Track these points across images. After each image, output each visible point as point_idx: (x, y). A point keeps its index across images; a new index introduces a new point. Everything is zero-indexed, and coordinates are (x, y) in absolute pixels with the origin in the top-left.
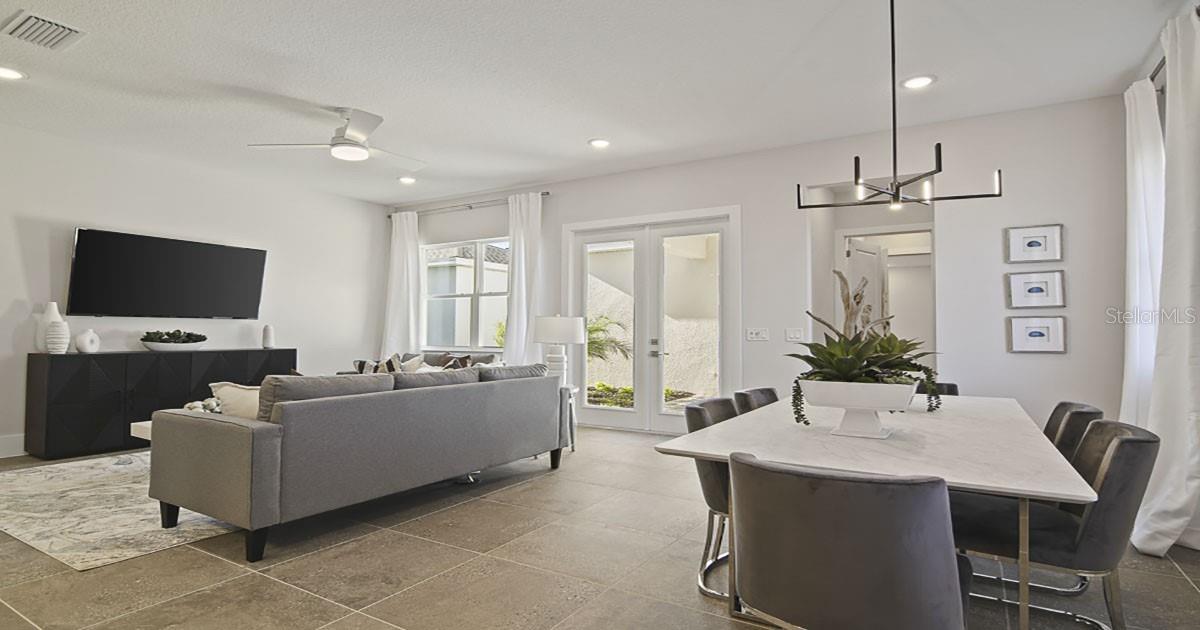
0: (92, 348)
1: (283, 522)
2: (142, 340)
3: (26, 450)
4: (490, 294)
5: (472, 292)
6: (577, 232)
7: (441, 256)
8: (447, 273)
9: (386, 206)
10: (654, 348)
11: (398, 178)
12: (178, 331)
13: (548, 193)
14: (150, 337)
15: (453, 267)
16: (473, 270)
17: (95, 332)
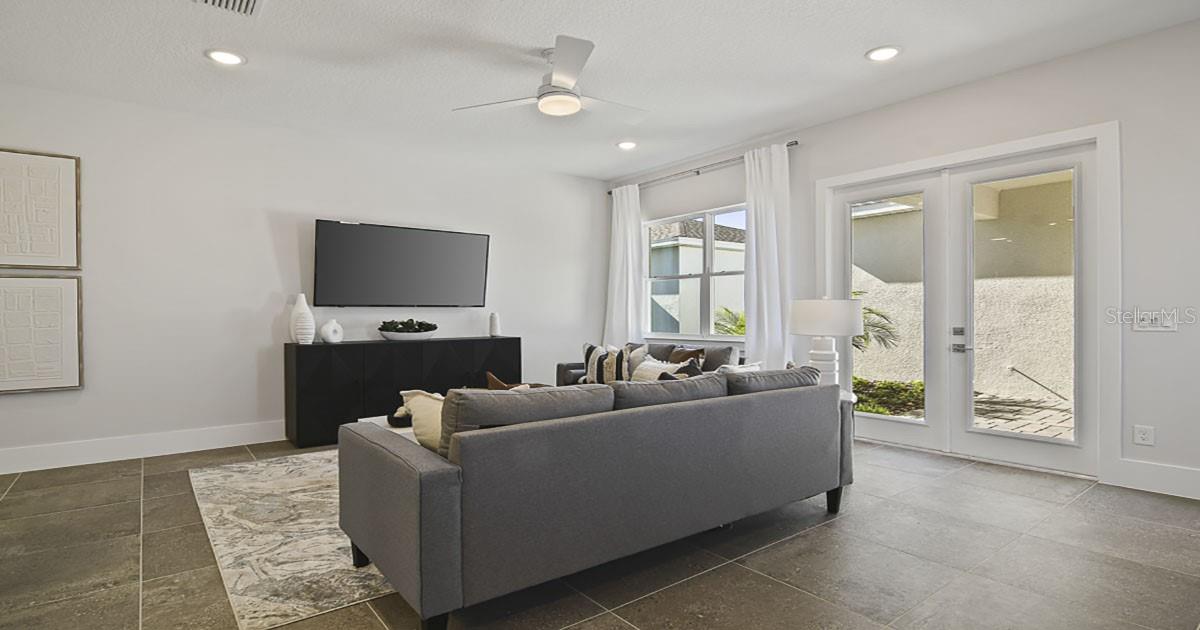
0: (336, 339)
1: (467, 605)
2: (380, 329)
3: (287, 435)
4: (723, 273)
5: (701, 272)
6: (836, 189)
7: (663, 238)
8: (669, 255)
9: (607, 182)
10: (959, 340)
11: (617, 145)
12: (411, 320)
13: (796, 143)
14: (387, 327)
15: (676, 248)
16: (701, 250)
17: (338, 322)
